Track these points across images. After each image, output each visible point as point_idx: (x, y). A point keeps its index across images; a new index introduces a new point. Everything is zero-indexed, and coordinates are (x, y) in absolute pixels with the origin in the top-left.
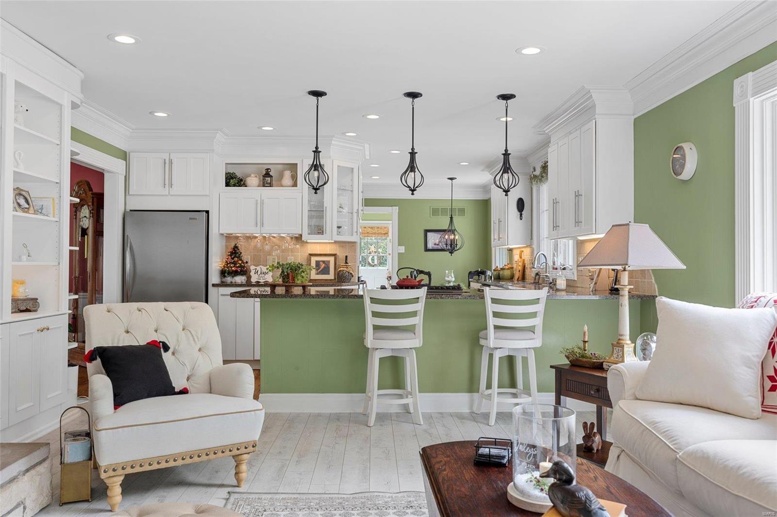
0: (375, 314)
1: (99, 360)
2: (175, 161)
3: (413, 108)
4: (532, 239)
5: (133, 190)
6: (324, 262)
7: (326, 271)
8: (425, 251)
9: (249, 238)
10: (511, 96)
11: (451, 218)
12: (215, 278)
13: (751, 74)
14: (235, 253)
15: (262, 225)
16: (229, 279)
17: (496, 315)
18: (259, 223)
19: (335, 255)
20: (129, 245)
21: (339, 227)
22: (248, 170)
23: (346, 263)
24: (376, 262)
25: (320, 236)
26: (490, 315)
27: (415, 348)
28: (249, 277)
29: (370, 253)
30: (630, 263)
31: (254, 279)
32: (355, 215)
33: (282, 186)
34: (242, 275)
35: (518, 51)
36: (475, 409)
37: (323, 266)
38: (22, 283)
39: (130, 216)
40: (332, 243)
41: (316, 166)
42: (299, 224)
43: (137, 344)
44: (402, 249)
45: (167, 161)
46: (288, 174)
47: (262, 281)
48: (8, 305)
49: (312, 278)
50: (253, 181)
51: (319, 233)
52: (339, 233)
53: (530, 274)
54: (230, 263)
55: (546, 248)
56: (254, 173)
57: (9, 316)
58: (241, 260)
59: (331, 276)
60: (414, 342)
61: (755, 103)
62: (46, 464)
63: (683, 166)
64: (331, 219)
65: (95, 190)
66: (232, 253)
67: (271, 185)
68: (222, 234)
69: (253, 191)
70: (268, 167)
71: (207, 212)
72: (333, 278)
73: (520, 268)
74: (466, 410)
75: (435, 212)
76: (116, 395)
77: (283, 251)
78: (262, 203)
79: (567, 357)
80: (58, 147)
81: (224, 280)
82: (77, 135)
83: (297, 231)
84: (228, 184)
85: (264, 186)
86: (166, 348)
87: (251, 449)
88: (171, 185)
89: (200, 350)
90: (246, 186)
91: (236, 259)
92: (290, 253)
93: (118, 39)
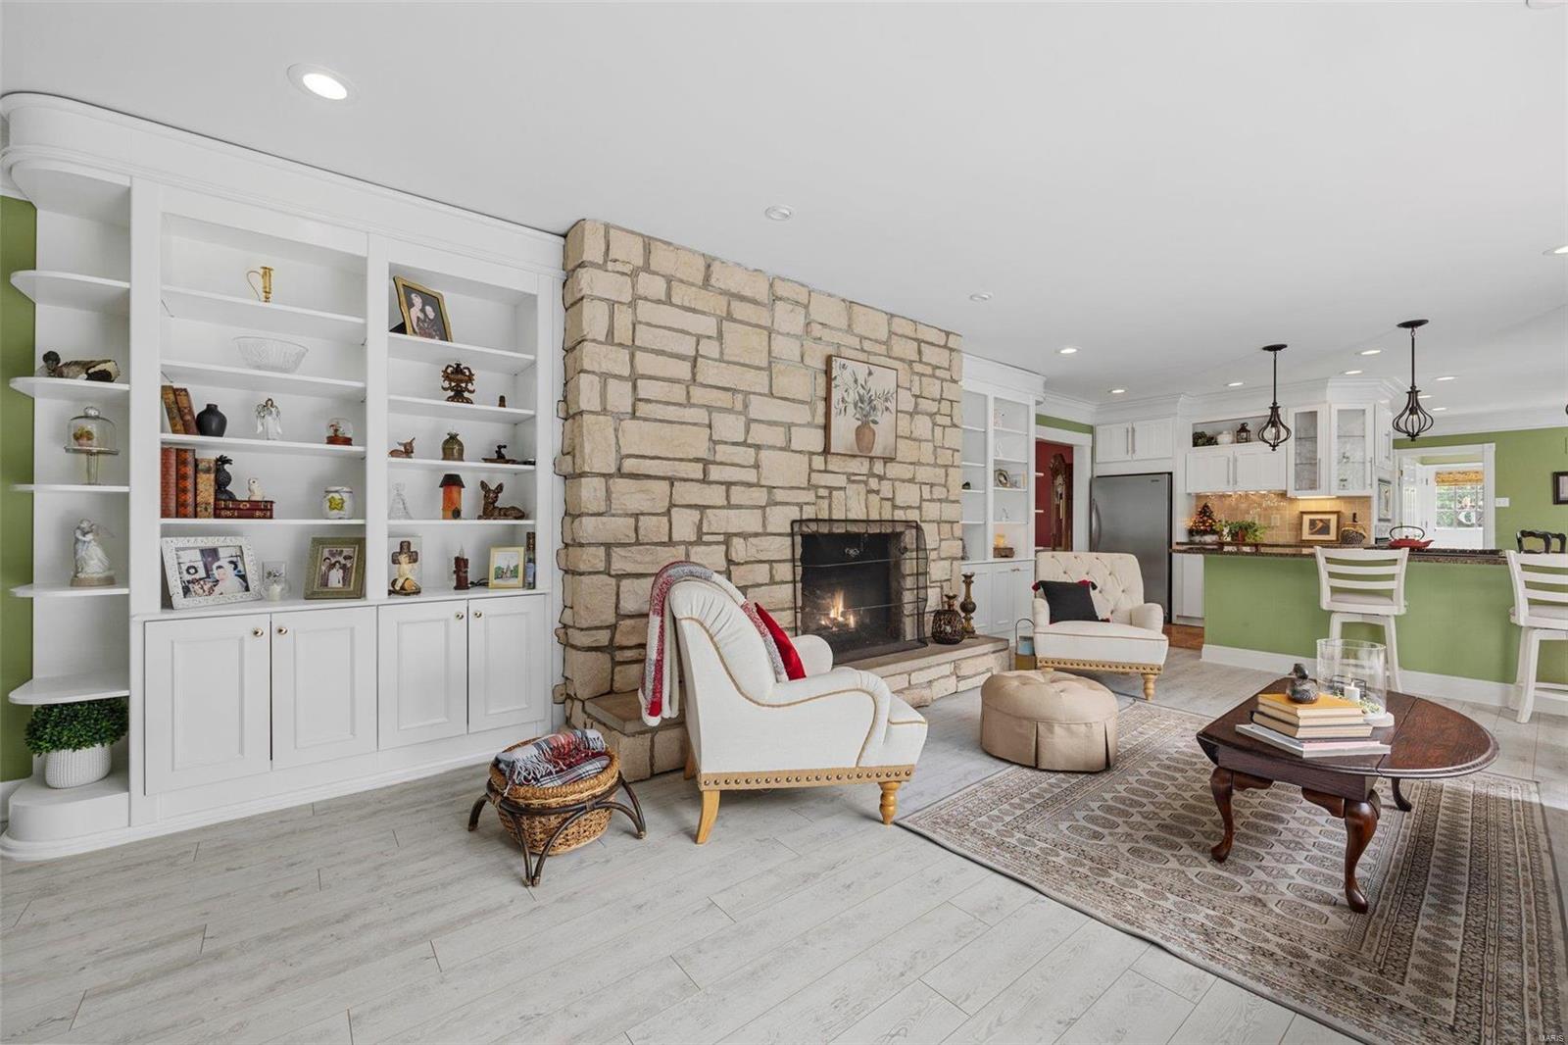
0: (1332, 575)
1: (1042, 589)
2: (1137, 429)
3: (1413, 340)
5: (1098, 459)
6: (1321, 520)
7: (1325, 530)
8: (1554, 503)
9: (1223, 497)
12: (1179, 537)
14: (1205, 512)
15: (1236, 482)
16: (1197, 539)
17: (1529, 585)
18: (1231, 480)
19: (1337, 513)
20: (1095, 507)
21: (1340, 481)
22: (1219, 427)
23: (1354, 521)
24: (1474, 521)
25: (1313, 491)
26: (1519, 585)
27: (1394, 616)
29: (1462, 508)
32: (1368, 464)
33: (1261, 441)
34: (1213, 534)
37: (1320, 525)
38: (1003, 537)
39: (1097, 481)
40: (1333, 499)
41: (1274, 422)
42: (1281, 479)
43: (1071, 581)
44: (1504, 502)
45: (1130, 430)
48: (991, 551)
49: (1304, 538)
50: (1225, 438)
51: (1311, 488)
52: (1341, 488)
54: (1199, 522)
56: (1227, 430)
57: (990, 558)
58: (1211, 519)
59: (1332, 536)
60: (1392, 608)
62: (1006, 652)
64: (1329, 472)
65: (1067, 462)
66: (1201, 512)
67: (1247, 440)
68: (1189, 494)
69: (1225, 449)
70: (1242, 422)
71: (1170, 474)
72: (1334, 539)
76: (1051, 615)
77: (1265, 509)
78: (1235, 460)
80: (1026, 437)
82: (1041, 420)
83: (1280, 487)
84: (1195, 444)
85: (1238, 442)
86: (1094, 587)
87: (1156, 670)
88: (1134, 451)
89: (1123, 591)
90: (1217, 444)
91: (1206, 518)
92: (1274, 512)
93: (1063, 352)
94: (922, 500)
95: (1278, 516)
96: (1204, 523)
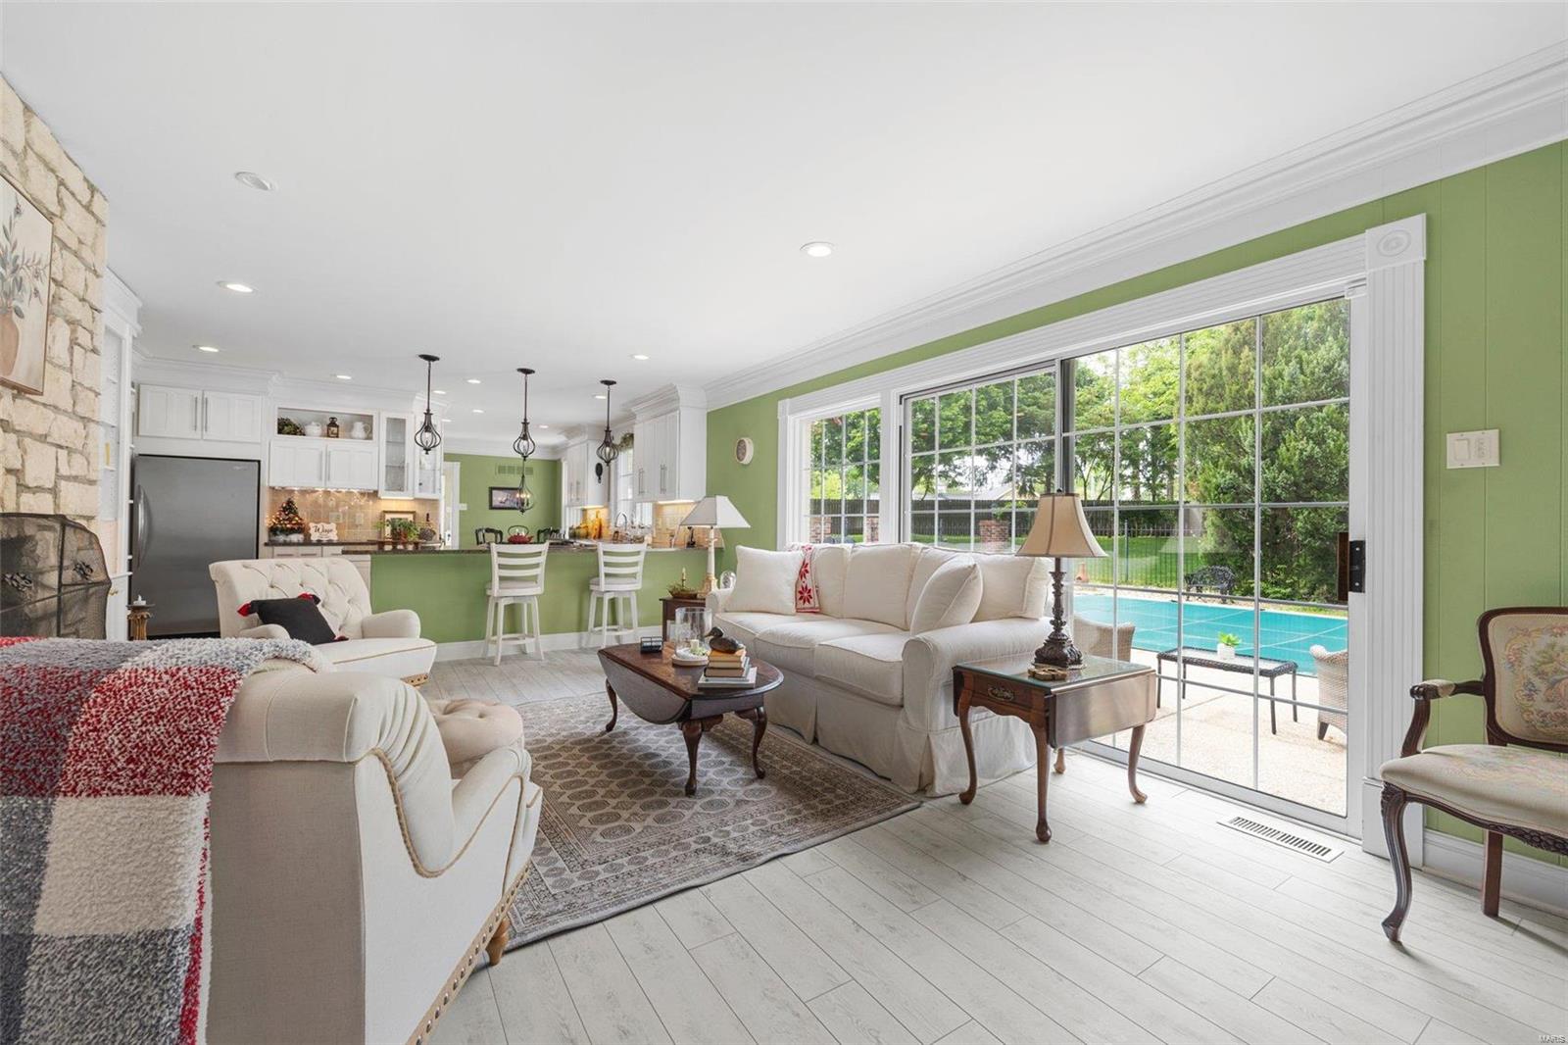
2: (210, 401)
4: (609, 499)
5: (144, 430)
8: (490, 509)
9: (308, 492)
10: (613, 383)
11: (523, 477)
12: (264, 537)
13: (788, 400)
14: (289, 508)
15: (327, 478)
16: (281, 538)
17: (606, 564)
18: (323, 476)
19: (413, 513)
20: (142, 496)
21: (420, 484)
22: (307, 416)
23: (427, 520)
25: (399, 492)
26: (602, 565)
27: (537, 595)
28: (307, 536)
30: (718, 523)
31: (314, 537)
33: (351, 438)
34: (300, 533)
35: (632, 356)
36: (583, 645)
39: (142, 461)
40: (411, 500)
41: (427, 427)
42: (376, 480)
43: (288, 597)
44: (464, 507)
45: (200, 401)
46: (359, 426)
47: (325, 539)
50: (314, 430)
51: (397, 490)
52: (420, 491)
53: (608, 532)
54: (284, 519)
55: (623, 508)
56: (316, 421)
58: (297, 516)
60: (537, 590)
61: (790, 418)
63: (744, 454)
64: (412, 476)
66: (285, 510)
67: (337, 436)
68: (274, 489)
69: (313, 442)
70: (334, 416)
71: (259, 462)
73: (597, 527)
74: (575, 647)
75: (501, 470)
78: (328, 455)
79: (671, 592)
80: (115, 386)
81: (274, 538)
83: (371, 487)
84: (280, 432)
85: (328, 436)
87: (423, 681)
88: (205, 428)
89: (349, 602)
90: (304, 435)
91: (291, 515)
92: (358, 510)
93: (231, 286)
94: (59, 477)
95: (362, 515)
96: (290, 520)
